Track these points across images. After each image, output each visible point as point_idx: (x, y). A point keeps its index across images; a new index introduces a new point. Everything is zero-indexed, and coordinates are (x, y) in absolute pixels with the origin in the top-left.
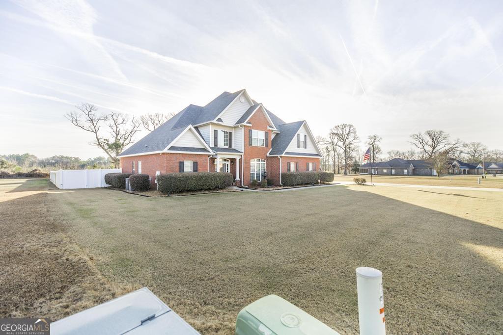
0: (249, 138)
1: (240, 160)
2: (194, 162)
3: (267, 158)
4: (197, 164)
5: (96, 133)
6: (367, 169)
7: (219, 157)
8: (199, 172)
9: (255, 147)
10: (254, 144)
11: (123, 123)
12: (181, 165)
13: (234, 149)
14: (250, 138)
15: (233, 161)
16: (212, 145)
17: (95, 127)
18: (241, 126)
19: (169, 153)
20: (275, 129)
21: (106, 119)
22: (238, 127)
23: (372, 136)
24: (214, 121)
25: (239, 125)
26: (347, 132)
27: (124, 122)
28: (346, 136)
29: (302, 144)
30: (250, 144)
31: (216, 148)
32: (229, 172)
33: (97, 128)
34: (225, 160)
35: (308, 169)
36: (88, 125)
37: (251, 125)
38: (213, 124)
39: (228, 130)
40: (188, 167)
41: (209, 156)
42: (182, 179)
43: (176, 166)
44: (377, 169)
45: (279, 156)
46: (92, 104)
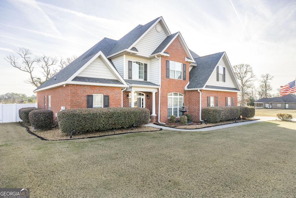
0: (166, 71)
1: (157, 94)
2: (105, 96)
3: (185, 92)
4: (108, 98)
5: (31, 73)
6: (262, 104)
7: (133, 90)
8: (110, 107)
9: (172, 79)
10: (171, 77)
11: (52, 64)
12: (90, 100)
13: (149, 82)
14: (168, 69)
15: (149, 95)
16: (126, 77)
17: (30, 68)
18: (158, 56)
19: (73, 85)
20: (194, 61)
21: (39, 61)
22: (154, 57)
23: (265, 75)
24: (129, 50)
25: (155, 55)
26: (245, 71)
27: (54, 63)
28: (243, 74)
29: (221, 77)
30: (168, 76)
31: (130, 80)
32: (144, 107)
33: (31, 69)
34: (140, 94)
35: (226, 104)
36: (24, 66)
37: (168, 55)
38: (128, 54)
39: (143, 62)
40: (98, 102)
41: (122, 89)
42: (87, 117)
43: (83, 100)
44: (271, 104)
45: (199, 89)
46: (27, 48)
